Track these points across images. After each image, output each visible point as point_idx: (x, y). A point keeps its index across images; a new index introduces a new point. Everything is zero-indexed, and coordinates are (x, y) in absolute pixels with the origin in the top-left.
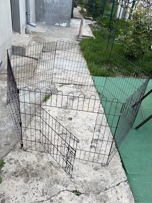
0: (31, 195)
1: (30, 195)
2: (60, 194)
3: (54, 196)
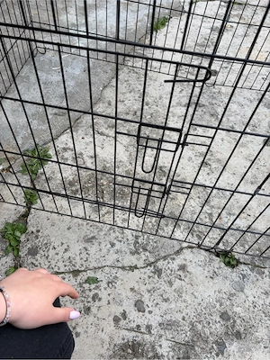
0: (105, 246)
1: (103, 246)
2: (182, 256)
3: (165, 258)
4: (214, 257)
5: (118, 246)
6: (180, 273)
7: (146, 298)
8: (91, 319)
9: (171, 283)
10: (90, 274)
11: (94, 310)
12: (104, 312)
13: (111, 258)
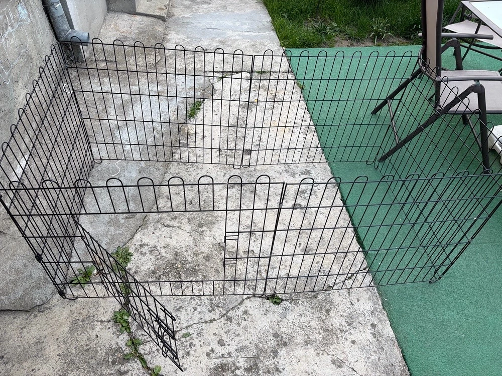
0: (190, 311)
1: (188, 311)
2: (244, 305)
3: (233, 309)
4: (266, 301)
5: (199, 309)
6: (245, 316)
7: (225, 337)
8: (191, 358)
9: (239, 324)
10: (185, 331)
11: (192, 352)
12: (199, 352)
13: (196, 318)
